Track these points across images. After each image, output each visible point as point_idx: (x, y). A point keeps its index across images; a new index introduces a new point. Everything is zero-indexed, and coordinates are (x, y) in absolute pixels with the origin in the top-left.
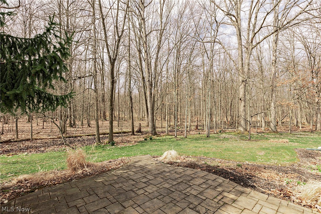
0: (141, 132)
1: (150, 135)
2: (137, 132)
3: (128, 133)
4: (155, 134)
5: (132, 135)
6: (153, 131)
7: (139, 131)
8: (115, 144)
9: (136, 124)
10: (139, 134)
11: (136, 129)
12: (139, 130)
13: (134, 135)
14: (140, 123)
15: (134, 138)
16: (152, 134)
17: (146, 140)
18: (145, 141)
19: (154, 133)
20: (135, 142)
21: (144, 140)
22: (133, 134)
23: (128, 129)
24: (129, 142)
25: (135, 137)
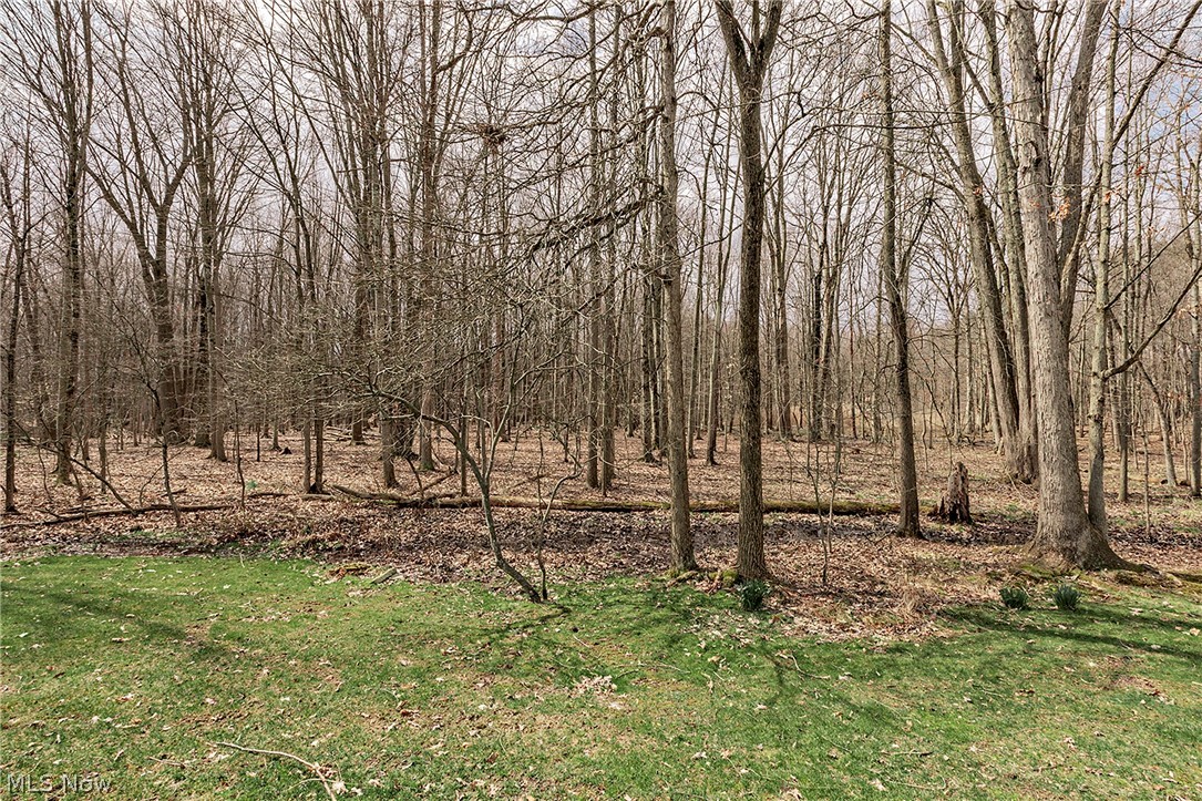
0: (966, 519)
1: (1054, 560)
2: (938, 514)
3: (879, 513)
4: (1101, 558)
5: (901, 534)
6: (1079, 531)
7: (957, 511)
8: (774, 602)
9: (936, 463)
10: (954, 529)
11: (932, 496)
12: (956, 506)
13: (918, 535)
14: (961, 465)
15: (916, 567)
16: (1070, 555)
17: (1015, 601)
18: (1014, 616)
19: (1092, 547)
20: (923, 607)
21: (993, 593)
22: (913, 531)
23: (887, 491)
24: (873, 594)
25: (925, 553)
